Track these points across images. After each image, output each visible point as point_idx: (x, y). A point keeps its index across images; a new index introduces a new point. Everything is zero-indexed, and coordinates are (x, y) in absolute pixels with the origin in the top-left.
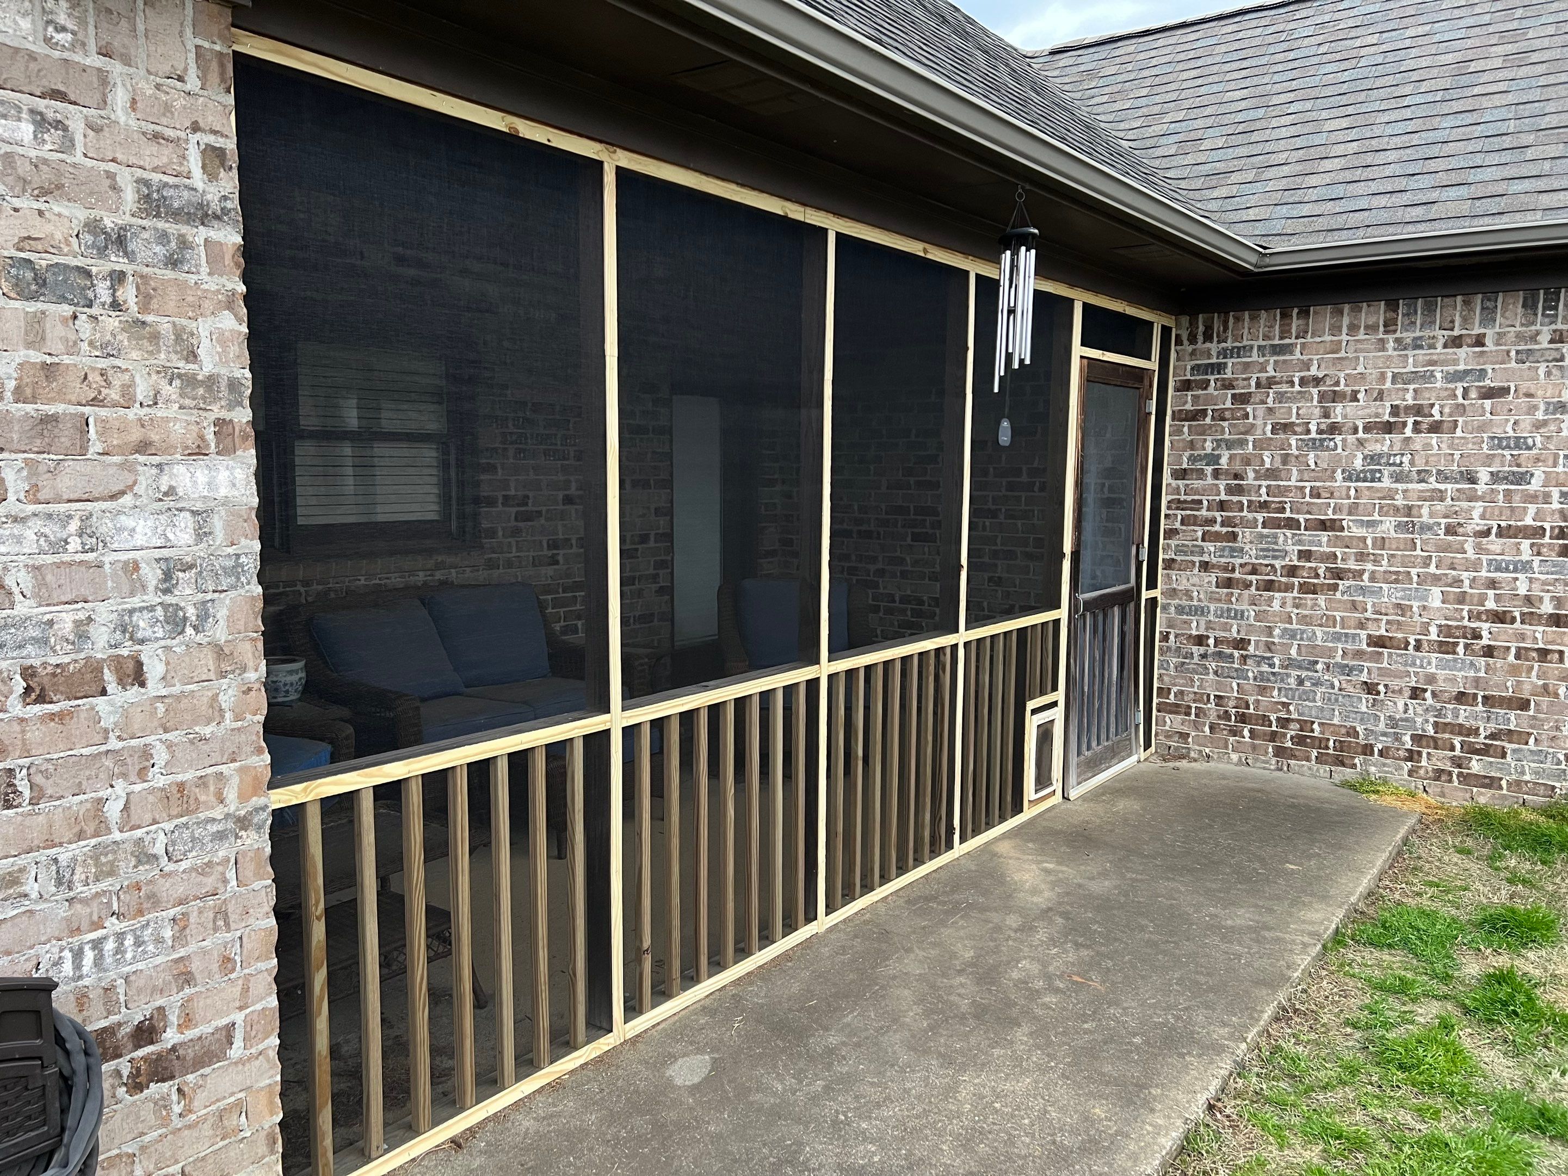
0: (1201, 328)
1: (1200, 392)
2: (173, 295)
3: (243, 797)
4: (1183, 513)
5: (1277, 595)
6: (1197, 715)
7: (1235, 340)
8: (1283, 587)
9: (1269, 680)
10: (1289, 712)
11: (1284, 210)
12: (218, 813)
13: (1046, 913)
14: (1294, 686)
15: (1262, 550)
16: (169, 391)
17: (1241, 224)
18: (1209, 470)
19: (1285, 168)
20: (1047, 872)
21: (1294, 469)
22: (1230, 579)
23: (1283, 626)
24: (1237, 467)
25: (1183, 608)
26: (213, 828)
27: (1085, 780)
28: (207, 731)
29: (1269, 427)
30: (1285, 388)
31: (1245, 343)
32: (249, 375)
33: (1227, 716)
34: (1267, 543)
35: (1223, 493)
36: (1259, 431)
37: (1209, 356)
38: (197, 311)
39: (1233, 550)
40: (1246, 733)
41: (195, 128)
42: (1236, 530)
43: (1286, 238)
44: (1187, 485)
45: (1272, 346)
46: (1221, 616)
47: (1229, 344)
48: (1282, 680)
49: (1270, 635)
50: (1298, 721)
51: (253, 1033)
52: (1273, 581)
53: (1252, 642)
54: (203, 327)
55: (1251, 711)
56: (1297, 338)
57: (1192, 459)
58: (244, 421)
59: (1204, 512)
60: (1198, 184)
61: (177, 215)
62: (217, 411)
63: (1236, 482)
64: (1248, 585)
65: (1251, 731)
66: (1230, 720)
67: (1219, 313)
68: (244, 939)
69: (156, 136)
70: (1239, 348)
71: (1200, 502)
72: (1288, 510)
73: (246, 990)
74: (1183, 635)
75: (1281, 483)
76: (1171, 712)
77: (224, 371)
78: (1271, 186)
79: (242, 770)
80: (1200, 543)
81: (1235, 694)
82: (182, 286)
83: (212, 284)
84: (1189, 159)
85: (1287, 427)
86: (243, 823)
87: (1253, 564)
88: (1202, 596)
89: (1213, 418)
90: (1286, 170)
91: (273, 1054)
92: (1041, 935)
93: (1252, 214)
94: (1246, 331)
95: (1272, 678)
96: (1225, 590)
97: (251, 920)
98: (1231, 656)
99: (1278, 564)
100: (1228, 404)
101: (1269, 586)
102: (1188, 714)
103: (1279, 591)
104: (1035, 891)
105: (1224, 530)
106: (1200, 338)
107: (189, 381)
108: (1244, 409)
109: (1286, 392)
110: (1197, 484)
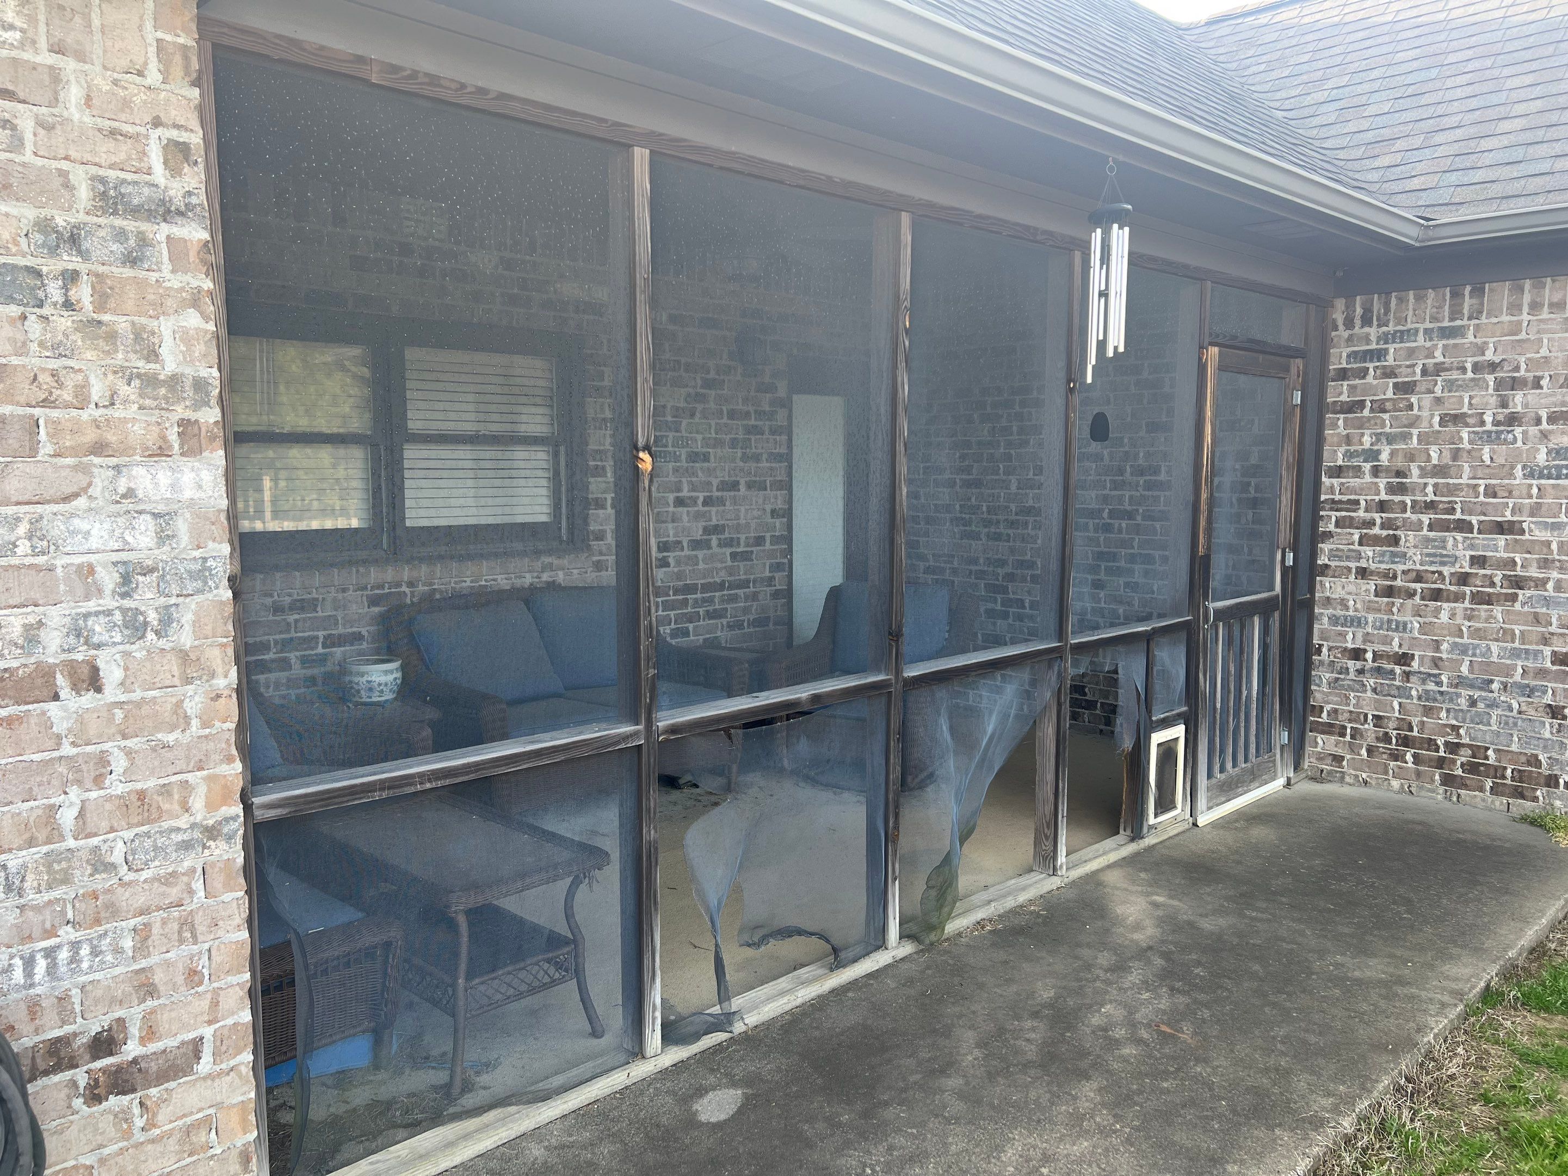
0: (1359, 311)
1: (1357, 382)
2: (132, 292)
3: (211, 806)
4: (1338, 514)
5: (1445, 605)
6: (1353, 737)
7: (1398, 324)
8: (1452, 597)
9: (1435, 700)
10: (1459, 736)
11: (1453, 178)
12: (183, 822)
13: (1143, 953)
14: (1465, 708)
15: (1428, 555)
16: (125, 390)
17: (1404, 195)
18: (1367, 467)
19: (1458, 131)
20: (1156, 905)
21: (1466, 465)
22: (1391, 586)
23: (1451, 640)
24: (1400, 463)
25: (1338, 618)
26: (179, 837)
27: (1218, 805)
28: (171, 738)
29: (1437, 419)
30: (1455, 375)
31: (1409, 326)
32: (217, 374)
33: (1386, 738)
34: (1434, 547)
35: (1383, 492)
36: (1425, 423)
37: (1368, 341)
38: (159, 309)
39: (1393, 555)
40: (1409, 757)
41: (157, 123)
42: (1398, 533)
43: (1454, 208)
44: (1342, 484)
45: (1442, 329)
46: (1381, 628)
47: (1391, 328)
48: (1451, 700)
49: (1437, 649)
50: (1470, 746)
51: (224, 1048)
52: (1440, 590)
53: (1416, 657)
54: (166, 327)
55: (1415, 733)
56: (1470, 319)
57: (1349, 455)
58: (212, 421)
59: (1361, 513)
60: (1359, 153)
61: (135, 212)
62: (181, 411)
63: (1398, 480)
64: (1411, 594)
65: (1415, 756)
66: (1390, 743)
67: (1379, 294)
68: (213, 952)
69: (113, 133)
70: (1402, 332)
71: (1357, 502)
72: (1459, 510)
73: (215, 1004)
74: (1337, 648)
75: (1451, 481)
76: (1323, 733)
77: (189, 371)
78: (1440, 152)
79: (210, 779)
80: (1356, 547)
81: (1397, 715)
82: (141, 284)
83: (175, 282)
84: (1351, 127)
85: (1458, 419)
86: (212, 832)
87: (1418, 571)
88: (1359, 606)
89: (1372, 410)
90: (1459, 133)
91: (247, 1071)
92: (1134, 977)
93: (1416, 183)
94: (1411, 313)
95: (1439, 698)
96: (1386, 600)
97: (220, 933)
98: (1392, 672)
99: (1446, 571)
100: (1390, 394)
101: (1436, 595)
102: (1343, 735)
103: (1448, 601)
104: (1137, 927)
105: (1385, 533)
106: (1358, 322)
107: (150, 381)
108: (1408, 400)
109: (1457, 380)
110: (1354, 482)
